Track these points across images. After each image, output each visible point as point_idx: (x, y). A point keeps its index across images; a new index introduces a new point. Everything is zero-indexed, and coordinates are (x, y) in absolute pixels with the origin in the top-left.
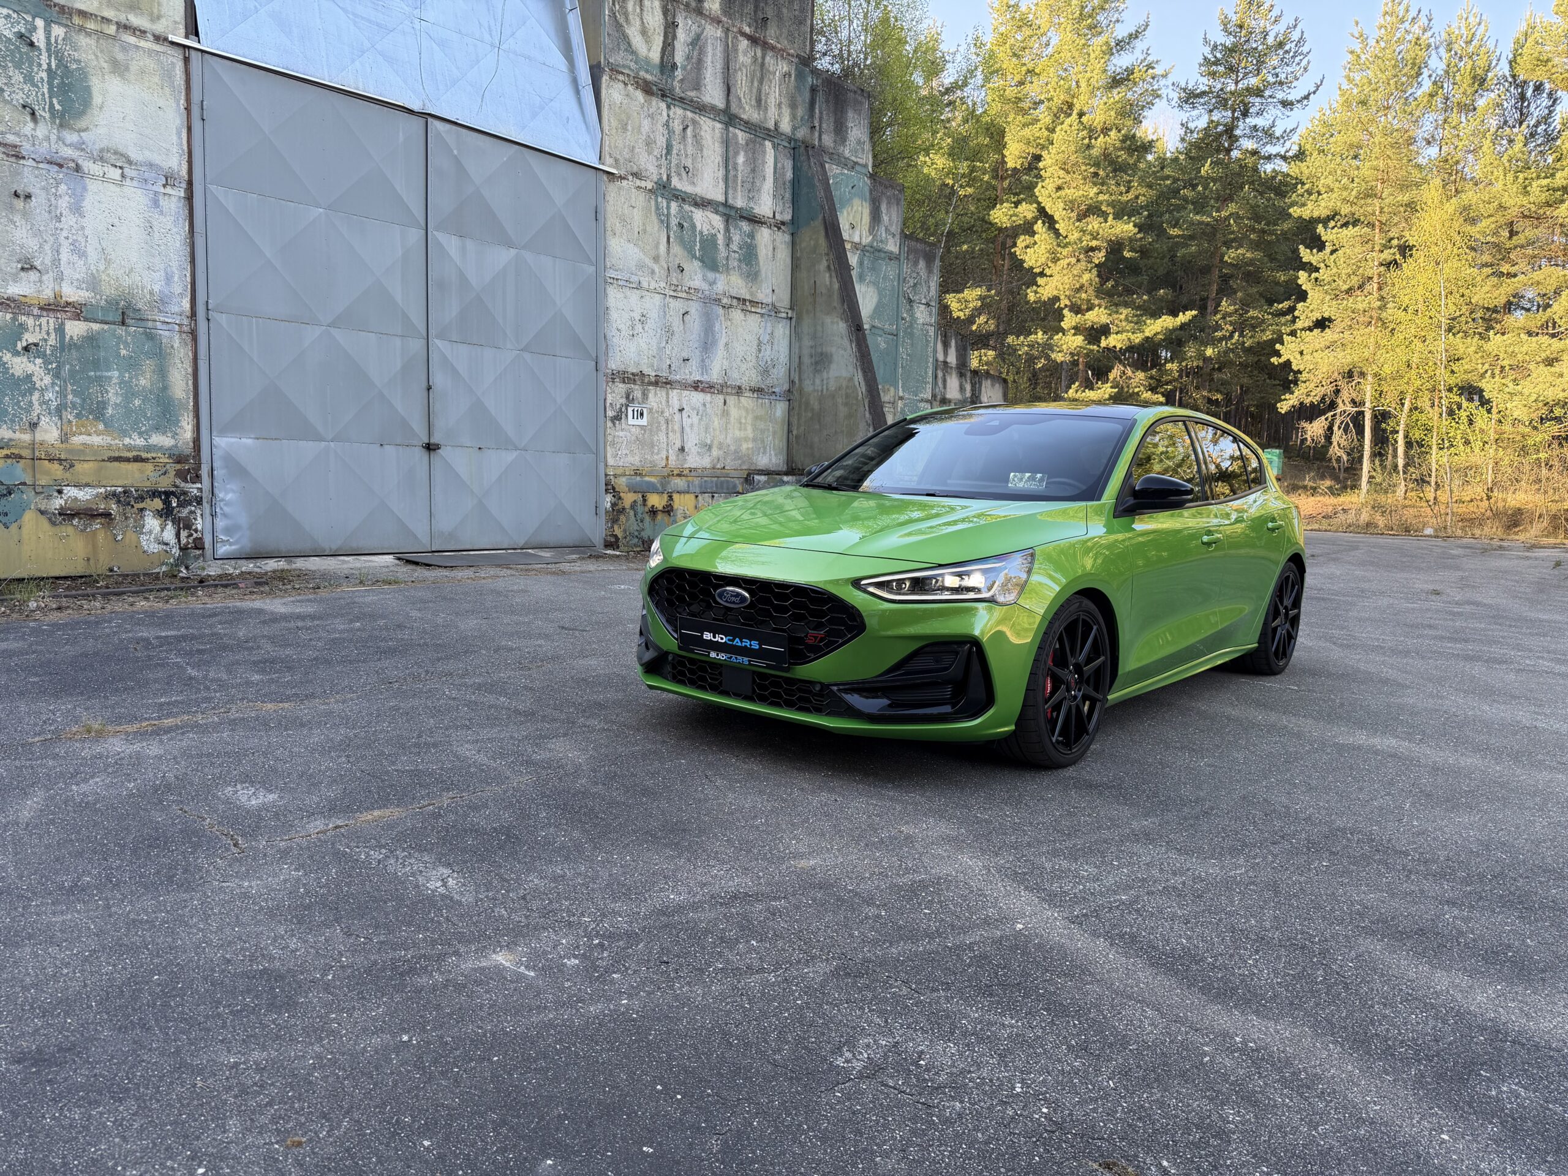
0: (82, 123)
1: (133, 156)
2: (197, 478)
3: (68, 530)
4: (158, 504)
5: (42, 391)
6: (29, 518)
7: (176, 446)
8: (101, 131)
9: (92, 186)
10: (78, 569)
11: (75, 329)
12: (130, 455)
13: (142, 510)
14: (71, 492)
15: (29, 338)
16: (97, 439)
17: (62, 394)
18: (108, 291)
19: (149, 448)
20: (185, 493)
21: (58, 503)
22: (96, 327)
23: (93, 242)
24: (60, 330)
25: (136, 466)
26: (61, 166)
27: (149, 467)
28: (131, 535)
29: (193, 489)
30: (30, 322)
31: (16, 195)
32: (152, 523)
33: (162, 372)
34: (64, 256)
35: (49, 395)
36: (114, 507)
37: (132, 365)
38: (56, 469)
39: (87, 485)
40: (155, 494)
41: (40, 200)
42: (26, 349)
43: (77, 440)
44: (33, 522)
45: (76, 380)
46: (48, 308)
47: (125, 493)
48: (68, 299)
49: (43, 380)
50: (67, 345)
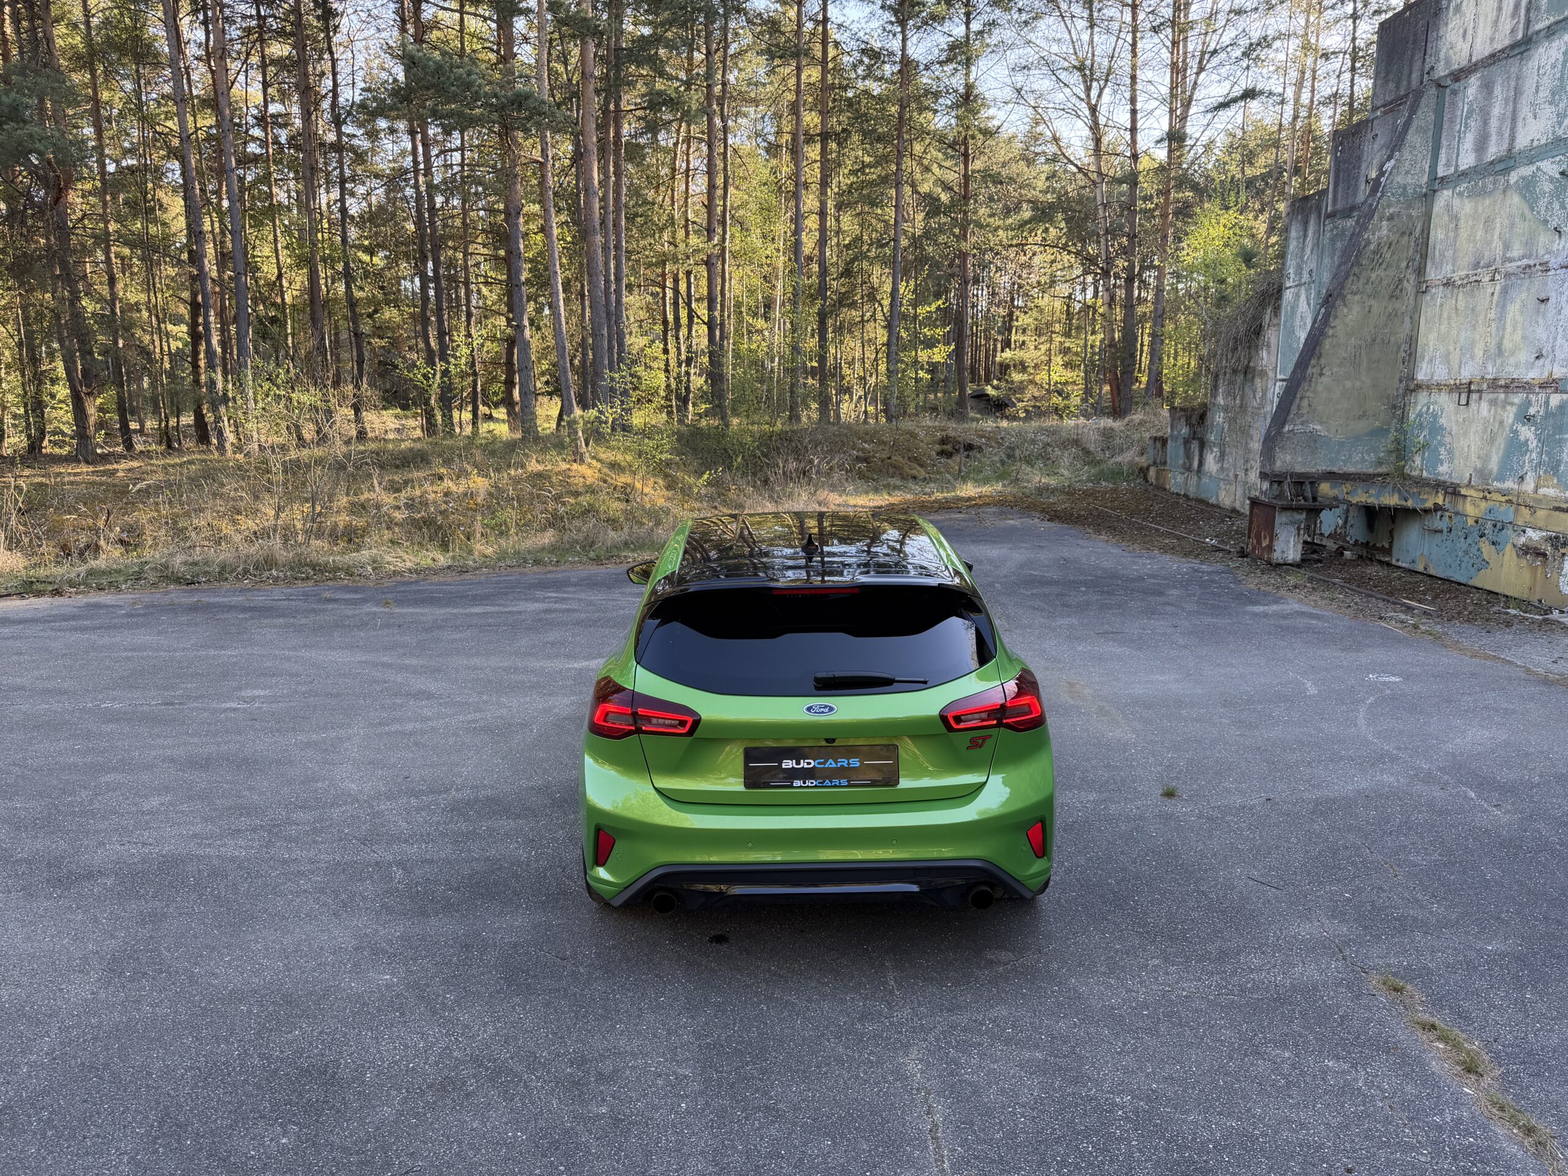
3: (1524, 563)
5: (1532, 452)
6: (1509, 547)
10: (1525, 597)
11: (1555, 400)
13: (1564, 555)
14: (1530, 532)
15: (1532, 411)
16: (1550, 492)
17: (1541, 454)
21: (1522, 540)
24: (1547, 403)
28: (1555, 575)
30: (1533, 397)
31: (1543, 301)
34: (1558, 343)
35: (1534, 455)
36: (1549, 550)
38: (1525, 511)
39: (1540, 529)
41: (1552, 300)
42: (1529, 420)
43: (1542, 491)
44: (1509, 552)
45: (1549, 442)
46: (1543, 386)
47: (1557, 538)
48: (1554, 377)
49: (1533, 444)
50: (1548, 415)
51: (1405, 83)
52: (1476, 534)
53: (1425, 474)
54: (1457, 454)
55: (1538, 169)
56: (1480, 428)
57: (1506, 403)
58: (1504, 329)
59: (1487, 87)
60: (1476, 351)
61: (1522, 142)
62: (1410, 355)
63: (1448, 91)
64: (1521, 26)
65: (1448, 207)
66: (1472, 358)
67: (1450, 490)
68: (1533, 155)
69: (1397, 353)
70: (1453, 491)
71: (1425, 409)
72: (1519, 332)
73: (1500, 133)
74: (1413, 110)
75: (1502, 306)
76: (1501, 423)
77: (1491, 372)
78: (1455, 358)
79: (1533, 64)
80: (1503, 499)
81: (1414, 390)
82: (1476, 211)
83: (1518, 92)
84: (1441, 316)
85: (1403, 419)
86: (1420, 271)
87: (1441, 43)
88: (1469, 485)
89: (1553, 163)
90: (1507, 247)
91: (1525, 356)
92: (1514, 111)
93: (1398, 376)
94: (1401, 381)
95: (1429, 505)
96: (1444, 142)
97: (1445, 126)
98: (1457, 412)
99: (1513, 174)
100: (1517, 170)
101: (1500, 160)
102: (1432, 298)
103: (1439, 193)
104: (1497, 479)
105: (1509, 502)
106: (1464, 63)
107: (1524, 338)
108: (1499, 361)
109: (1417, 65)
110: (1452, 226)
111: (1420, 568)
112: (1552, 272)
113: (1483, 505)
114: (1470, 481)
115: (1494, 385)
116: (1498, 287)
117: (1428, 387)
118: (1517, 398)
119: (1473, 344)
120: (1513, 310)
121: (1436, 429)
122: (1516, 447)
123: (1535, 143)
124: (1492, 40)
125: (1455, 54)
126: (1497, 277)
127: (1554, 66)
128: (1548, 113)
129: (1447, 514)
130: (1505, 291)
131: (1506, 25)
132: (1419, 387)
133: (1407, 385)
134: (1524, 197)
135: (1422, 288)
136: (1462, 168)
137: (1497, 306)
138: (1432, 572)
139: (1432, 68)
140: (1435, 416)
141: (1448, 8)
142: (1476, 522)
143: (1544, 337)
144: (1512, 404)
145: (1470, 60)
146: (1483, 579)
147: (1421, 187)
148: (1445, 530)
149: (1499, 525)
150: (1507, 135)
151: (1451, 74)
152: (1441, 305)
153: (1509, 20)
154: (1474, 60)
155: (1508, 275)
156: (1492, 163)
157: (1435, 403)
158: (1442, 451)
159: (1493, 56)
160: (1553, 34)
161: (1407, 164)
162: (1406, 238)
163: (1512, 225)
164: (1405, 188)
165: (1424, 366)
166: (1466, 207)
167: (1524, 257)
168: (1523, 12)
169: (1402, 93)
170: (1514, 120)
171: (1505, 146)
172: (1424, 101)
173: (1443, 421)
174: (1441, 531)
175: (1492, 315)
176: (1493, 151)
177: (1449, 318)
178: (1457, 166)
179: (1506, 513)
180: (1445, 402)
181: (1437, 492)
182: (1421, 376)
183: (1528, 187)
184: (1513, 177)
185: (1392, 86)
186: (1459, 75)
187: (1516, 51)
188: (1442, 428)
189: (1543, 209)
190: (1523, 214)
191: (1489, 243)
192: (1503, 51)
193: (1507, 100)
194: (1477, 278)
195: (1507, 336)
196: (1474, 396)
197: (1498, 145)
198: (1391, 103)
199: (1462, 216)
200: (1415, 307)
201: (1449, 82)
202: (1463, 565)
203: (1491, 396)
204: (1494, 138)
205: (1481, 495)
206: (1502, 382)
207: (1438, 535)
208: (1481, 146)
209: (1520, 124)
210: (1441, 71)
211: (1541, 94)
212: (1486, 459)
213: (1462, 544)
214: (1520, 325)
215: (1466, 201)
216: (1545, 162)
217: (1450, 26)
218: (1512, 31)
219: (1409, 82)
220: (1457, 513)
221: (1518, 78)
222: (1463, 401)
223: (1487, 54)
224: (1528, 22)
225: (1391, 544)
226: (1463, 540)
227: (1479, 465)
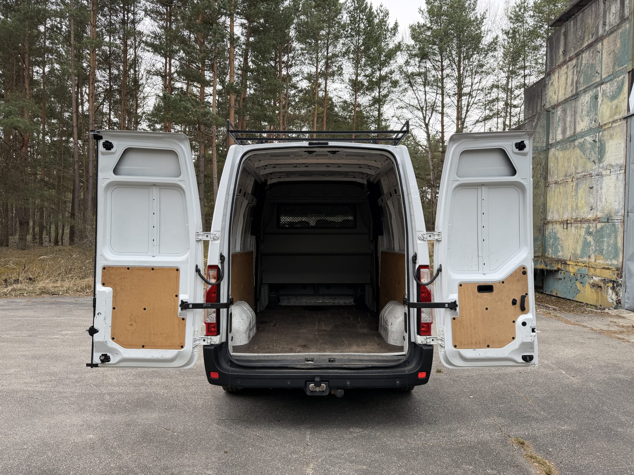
0: (603, 160)
1: (613, 164)
2: (621, 277)
3: (593, 290)
4: (611, 285)
5: (592, 246)
6: (587, 284)
7: (618, 264)
8: (607, 159)
9: (605, 178)
10: (594, 304)
11: (599, 225)
12: (607, 267)
13: (608, 286)
14: (594, 277)
15: (591, 230)
16: (601, 261)
17: (596, 247)
18: (606, 212)
19: (612, 265)
20: (618, 282)
21: (592, 281)
22: (603, 224)
23: (604, 196)
24: (596, 227)
25: (608, 271)
26: (598, 175)
27: (611, 271)
28: (605, 295)
29: (620, 280)
30: (591, 225)
31: (591, 188)
32: (610, 291)
33: (616, 238)
34: (598, 203)
35: (593, 247)
36: (602, 285)
37: (609, 236)
38: (592, 270)
39: (598, 276)
40: (611, 281)
41: (595, 188)
42: (590, 234)
43: (597, 261)
44: (587, 286)
45: (599, 242)
46: (594, 220)
47: (605, 280)
48: (598, 217)
49: (592, 243)
50: (597, 231)
51: (535, 111)
52: (574, 279)
53: (553, 256)
54: (565, 248)
55: (585, 139)
56: (572, 237)
57: (581, 227)
58: (578, 199)
59: (564, 111)
60: (569, 208)
61: (578, 130)
62: (544, 210)
63: (551, 113)
64: (574, 89)
65: (554, 155)
66: (567, 211)
67: (563, 262)
68: (583, 134)
69: (539, 209)
70: (565, 263)
71: (551, 231)
72: (584, 200)
73: (570, 127)
74: (538, 119)
75: (576, 190)
76: (580, 235)
77: (574, 216)
78: (561, 210)
79: (580, 102)
80: (583, 265)
81: (546, 224)
82: (564, 155)
83: (575, 112)
84: (554, 195)
85: (543, 235)
86: (546, 178)
87: (547, 96)
88: (570, 260)
89: (590, 137)
90: (576, 168)
91: (586, 209)
92: (575, 119)
93: (540, 218)
94: (541, 220)
95: (555, 268)
96: (551, 131)
97: (551, 125)
98: (564, 231)
99: (576, 142)
100: (577, 140)
101: (571, 137)
102: (551, 188)
103: (550, 150)
104: (581, 258)
105: (586, 266)
106: (556, 103)
107: (586, 202)
108: (577, 212)
109: (539, 104)
110: (556, 161)
111: (555, 294)
112: (594, 177)
113: (576, 267)
114: (570, 259)
115: (576, 221)
116: (574, 184)
117: (552, 222)
118: (585, 226)
119: (567, 205)
120: (580, 192)
121: (556, 239)
122: (586, 244)
123: (583, 130)
124: (565, 94)
125: (552, 100)
126: (574, 180)
127: (587, 103)
128: (586, 119)
129: (563, 272)
130: (577, 185)
131: (569, 89)
132: (548, 222)
133: (544, 222)
134: (581, 150)
135: (547, 186)
136: (558, 140)
137: (575, 190)
138: (559, 295)
139: (545, 105)
140: (555, 233)
141: (548, 84)
142: (574, 275)
143: (593, 201)
144: (583, 228)
145: (558, 102)
146: (578, 298)
147: (543, 147)
148: (563, 278)
149: (583, 275)
150: (573, 128)
151: (551, 107)
152: (554, 191)
153: (570, 87)
154: (559, 101)
155: (577, 179)
156: (568, 138)
157: (555, 228)
158: (559, 247)
159: (565, 100)
160: (586, 91)
161: (537, 139)
162: (539, 166)
163: (578, 160)
164: (537, 147)
165: (550, 214)
166: (560, 154)
167: (583, 172)
168: (575, 84)
169: (535, 114)
170: (575, 122)
171: (573, 132)
172: (542, 116)
173: (558, 235)
174: (561, 279)
175: (573, 194)
176: (569, 133)
177: (558, 196)
178: (556, 139)
179: (585, 271)
180: (558, 228)
181: (558, 263)
182: (549, 218)
183: (582, 146)
184: (576, 143)
185: (531, 112)
186: (555, 107)
187: (574, 98)
188: (558, 238)
189: (588, 154)
190: (581, 156)
191: (570, 167)
192: (569, 98)
193: (572, 115)
194: (567, 180)
195: (579, 202)
196: (569, 225)
197: (570, 131)
198: (531, 118)
199: (559, 158)
200: (545, 192)
201: (551, 110)
202: (571, 292)
203: (575, 225)
204: (568, 129)
205: (575, 264)
206: (579, 220)
207: (560, 280)
208: (564, 132)
209: (577, 124)
210: (548, 106)
211: (583, 113)
212: (575, 250)
213: (569, 284)
214: (583, 197)
215: (560, 152)
216: (587, 137)
217: (550, 90)
218: (571, 91)
219: (537, 110)
220: (567, 271)
221: (575, 108)
222: (565, 227)
223: (563, 99)
224: (577, 88)
225: (543, 284)
226: (569, 282)
227: (573, 252)
